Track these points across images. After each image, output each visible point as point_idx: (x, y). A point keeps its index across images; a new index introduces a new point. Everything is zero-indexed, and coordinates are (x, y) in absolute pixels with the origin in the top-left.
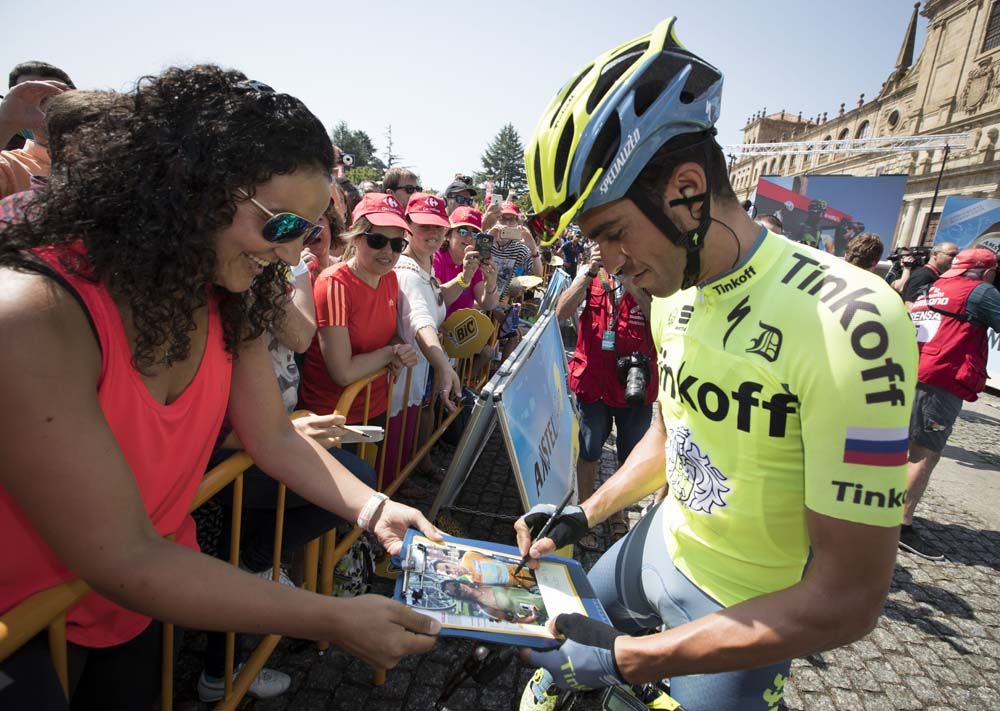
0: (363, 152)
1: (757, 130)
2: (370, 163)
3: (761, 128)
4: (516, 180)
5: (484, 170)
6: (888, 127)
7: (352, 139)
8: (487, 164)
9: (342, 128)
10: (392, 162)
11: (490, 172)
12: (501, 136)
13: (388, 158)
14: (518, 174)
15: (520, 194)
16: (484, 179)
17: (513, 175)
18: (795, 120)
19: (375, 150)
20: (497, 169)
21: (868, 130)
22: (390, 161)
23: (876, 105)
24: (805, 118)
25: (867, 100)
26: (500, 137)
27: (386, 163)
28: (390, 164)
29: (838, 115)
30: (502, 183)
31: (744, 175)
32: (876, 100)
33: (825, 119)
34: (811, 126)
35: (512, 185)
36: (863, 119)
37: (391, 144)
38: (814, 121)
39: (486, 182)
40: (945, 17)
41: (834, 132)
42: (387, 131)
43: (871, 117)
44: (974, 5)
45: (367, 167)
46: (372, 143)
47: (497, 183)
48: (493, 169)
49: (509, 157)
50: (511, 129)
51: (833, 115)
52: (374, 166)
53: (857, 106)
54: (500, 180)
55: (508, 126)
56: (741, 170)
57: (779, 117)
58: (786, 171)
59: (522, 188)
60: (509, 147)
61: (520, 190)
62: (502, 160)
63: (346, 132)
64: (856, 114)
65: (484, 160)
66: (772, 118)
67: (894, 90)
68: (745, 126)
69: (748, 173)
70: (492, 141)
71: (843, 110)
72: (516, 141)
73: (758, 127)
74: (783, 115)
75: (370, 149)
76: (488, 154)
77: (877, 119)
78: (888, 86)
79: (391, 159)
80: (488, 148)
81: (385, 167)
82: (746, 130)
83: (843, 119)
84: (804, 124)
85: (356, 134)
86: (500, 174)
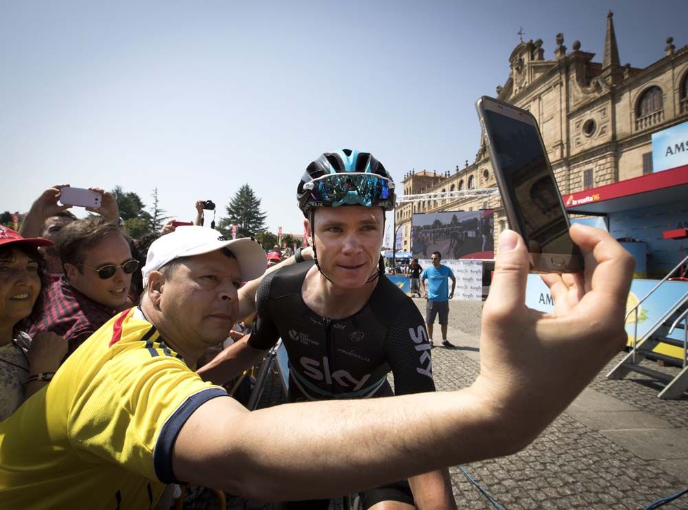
0: (134, 207)
1: (411, 183)
2: (139, 215)
3: (413, 181)
4: (253, 222)
5: (229, 217)
6: (484, 179)
7: (125, 198)
8: (230, 212)
9: (117, 191)
10: (158, 214)
11: (234, 218)
12: (241, 192)
13: (154, 211)
14: (254, 218)
15: (257, 231)
16: (230, 223)
17: (250, 219)
18: (432, 175)
19: (143, 206)
20: (239, 216)
21: (474, 180)
22: (156, 213)
23: (475, 166)
24: (438, 174)
25: (470, 164)
26: (239, 194)
27: (152, 215)
28: (156, 216)
29: (456, 172)
30: (243, 224)
31: (407, 210)
32: (474, 164)
33: (449, 175)
34: (442, 179)
35: (250, 226)
36: (470, 174)
37: (157, 201)
38: (444, 176)
39: (231, 225)
40: (540, 92)
41: (456, 182)
42: (154, 192)
43: (474, 173)
44: (557, 84)
45: (136, 219)
46: (141, 201)
47: (239, 225)
48: (236, 216)
49: (247, 207)
50: (247, 187)
51: (453, 173)
52: (143, 217)
53: (465, 167)
54: (241, 223)
55: (245, 185)
56: (405, 207)
57: (423, 174)
58: (433, 206)
59: (258, 228)
60: (247, 200)
61: (256, 229)
62: (242, 209)
63: (121, 194)
64: (466, 171)
65: (229, 209)
66: (419, 175)
67: (483, 158)
68: (403, 180)
69: (410, 209)
70: (234, 196)
71: (458, 170)
72: (251, 196)
73: (411, 180)
74: (425, 173)
75: (140, 205)
76: (231, 205)
77: (477, 174)
78: (479, 156)
79: (157, 211)
80: (231, 201)
81: (152, 218)
82: (404, 182)
83: (459, 175)
84: (438, 178)
85: (128, 195)
86: (241, 218)
